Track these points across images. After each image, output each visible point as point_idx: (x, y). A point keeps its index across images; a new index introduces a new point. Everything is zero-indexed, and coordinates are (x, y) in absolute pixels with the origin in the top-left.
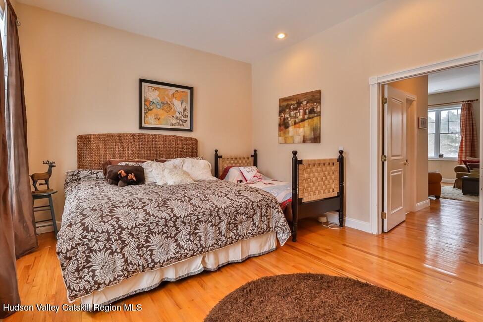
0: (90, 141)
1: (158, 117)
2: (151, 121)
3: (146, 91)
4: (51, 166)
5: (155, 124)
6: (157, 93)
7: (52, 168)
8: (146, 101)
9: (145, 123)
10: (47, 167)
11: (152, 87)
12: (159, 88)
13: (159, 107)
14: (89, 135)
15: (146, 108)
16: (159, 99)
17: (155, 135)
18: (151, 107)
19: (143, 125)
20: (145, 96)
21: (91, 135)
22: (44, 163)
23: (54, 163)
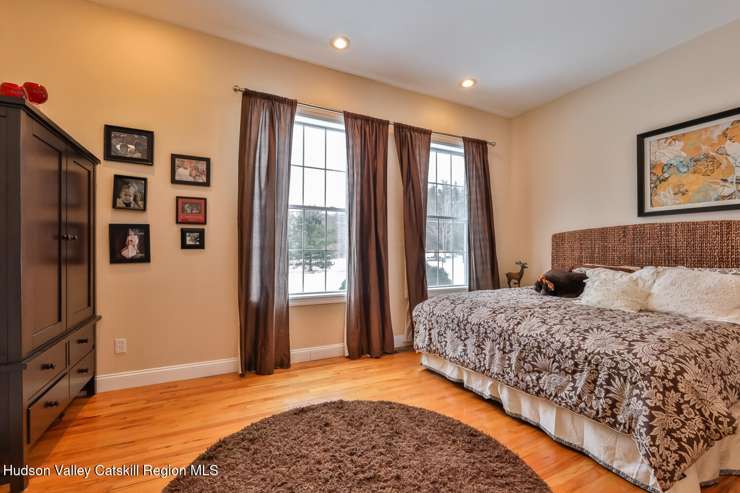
0: (563, 240)
1: (682, 189)
2: (665, 200)
3: (653, 149)
4: (523, 267)
5: (675, 204)
6: (679, 145)
7: (524, 269)
8: (653, 167)
9: (652, 206)
10: (519, 267)
11: (667, 139)
12: (684, 135)
13: (685, 170)
14: (562, 234)
15: (654, 178)
16: (685, 155)
17: (667, 225)
18: (666, 175)
19: (648, 208)
20: (653, 159)
21: (565, 233)
22: (517, 263)
23: (526, 264)
